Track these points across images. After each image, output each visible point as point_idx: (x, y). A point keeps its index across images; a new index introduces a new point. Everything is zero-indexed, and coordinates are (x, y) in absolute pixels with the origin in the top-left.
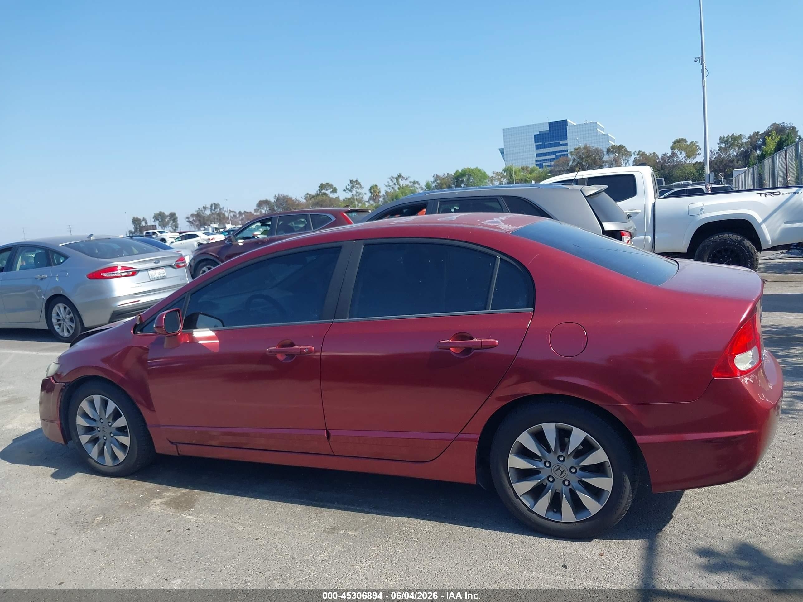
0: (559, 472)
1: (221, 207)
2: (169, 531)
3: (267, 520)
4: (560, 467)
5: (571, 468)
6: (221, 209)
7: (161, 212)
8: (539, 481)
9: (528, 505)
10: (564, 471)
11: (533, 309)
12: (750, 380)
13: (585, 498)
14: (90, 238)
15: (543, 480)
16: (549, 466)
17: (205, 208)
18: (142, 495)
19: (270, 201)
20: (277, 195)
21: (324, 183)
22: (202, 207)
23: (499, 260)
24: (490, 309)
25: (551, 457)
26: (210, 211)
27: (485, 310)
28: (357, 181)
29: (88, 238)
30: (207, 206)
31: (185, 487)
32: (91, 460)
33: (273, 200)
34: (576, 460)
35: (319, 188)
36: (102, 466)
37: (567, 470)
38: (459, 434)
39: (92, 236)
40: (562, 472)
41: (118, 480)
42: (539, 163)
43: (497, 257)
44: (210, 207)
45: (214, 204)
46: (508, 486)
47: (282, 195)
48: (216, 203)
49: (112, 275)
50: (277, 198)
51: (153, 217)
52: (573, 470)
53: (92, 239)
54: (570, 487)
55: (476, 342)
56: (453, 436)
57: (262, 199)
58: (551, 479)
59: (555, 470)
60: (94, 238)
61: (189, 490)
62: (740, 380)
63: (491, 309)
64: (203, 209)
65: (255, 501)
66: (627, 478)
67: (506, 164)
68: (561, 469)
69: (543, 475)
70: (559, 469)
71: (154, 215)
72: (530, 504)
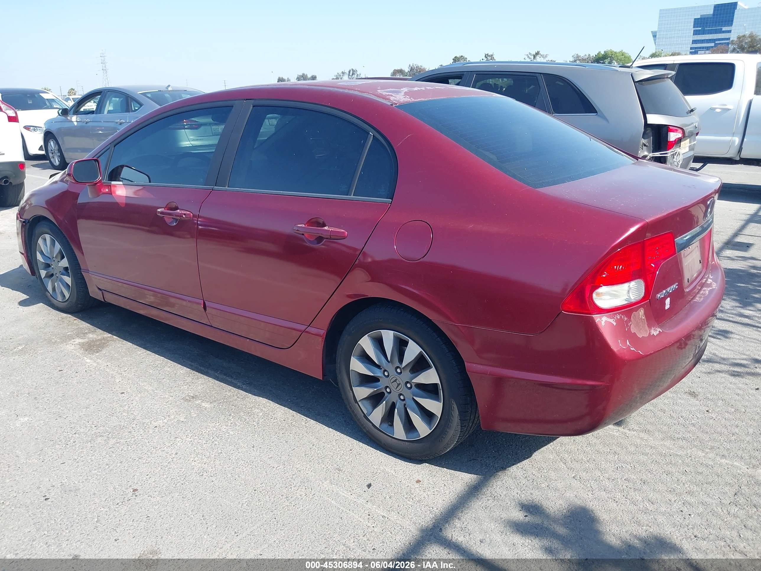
0: (395, 384)
1: (358, 73)
2: (60, 371)
3: (147, 376)
4: (396, 380)
5: (407, 382)
6: (358, 75)
7: (304, 74)
8: (376, 389)
9: (365, 412)
10: (400, 384)
11: (391, 200)
12: (611, 321)
13: (416, 419)
14: (168, 89)
15: (379, 389)
16: (387, 376)
17: (343, 73)
18: (70, 333)
19: (404, 71)
20: (411, 65)
21: (458, 56)
22: (341, 72)
23: (371, 136)
24: (352, 195)
25: (391, 368)
26: (347, 77)
27: (347, 195)
28: (492, 55)
29: (166, 88)
30: (345, 72)
31: (109, 332)
32: (48, 293)
33: (407, 70)
34: (412, 375)
35: (453, 61)
36: (55, 300)
37: (403, 384)
38: (309, 326)
39: (169, 87)
40: (399, 385)
41: (65, 315)
42: (693, 50)
43: (370, 133)
44: (348, 73)
45: (352, 69)
46: (349, 388)
47: (416, 65)
48: (354, 69)
49: (178, 127)
50: (411, 68)
51: (296, 78)
52: (409, 385)
53: (169, 90)
54: (404, 402)
55: (327, 230)
56: (303, 328)
57: (396, 69)
58: (388, 390)
59: (392, 381)
60: (171, 89)
61: (111, 335)
62: (595, 319)
63: (354, 195)
64: (341, 74)
65: (153, 356)
66: (455, 406)
67: (656, 49)
68: (397, 381)
69: (381, 385)
70: (395, 381)
71: (297, 76)
72: (367, 411)
